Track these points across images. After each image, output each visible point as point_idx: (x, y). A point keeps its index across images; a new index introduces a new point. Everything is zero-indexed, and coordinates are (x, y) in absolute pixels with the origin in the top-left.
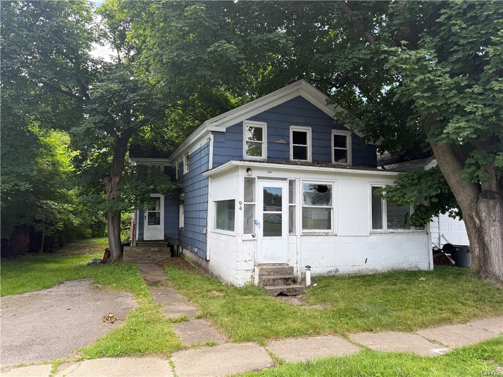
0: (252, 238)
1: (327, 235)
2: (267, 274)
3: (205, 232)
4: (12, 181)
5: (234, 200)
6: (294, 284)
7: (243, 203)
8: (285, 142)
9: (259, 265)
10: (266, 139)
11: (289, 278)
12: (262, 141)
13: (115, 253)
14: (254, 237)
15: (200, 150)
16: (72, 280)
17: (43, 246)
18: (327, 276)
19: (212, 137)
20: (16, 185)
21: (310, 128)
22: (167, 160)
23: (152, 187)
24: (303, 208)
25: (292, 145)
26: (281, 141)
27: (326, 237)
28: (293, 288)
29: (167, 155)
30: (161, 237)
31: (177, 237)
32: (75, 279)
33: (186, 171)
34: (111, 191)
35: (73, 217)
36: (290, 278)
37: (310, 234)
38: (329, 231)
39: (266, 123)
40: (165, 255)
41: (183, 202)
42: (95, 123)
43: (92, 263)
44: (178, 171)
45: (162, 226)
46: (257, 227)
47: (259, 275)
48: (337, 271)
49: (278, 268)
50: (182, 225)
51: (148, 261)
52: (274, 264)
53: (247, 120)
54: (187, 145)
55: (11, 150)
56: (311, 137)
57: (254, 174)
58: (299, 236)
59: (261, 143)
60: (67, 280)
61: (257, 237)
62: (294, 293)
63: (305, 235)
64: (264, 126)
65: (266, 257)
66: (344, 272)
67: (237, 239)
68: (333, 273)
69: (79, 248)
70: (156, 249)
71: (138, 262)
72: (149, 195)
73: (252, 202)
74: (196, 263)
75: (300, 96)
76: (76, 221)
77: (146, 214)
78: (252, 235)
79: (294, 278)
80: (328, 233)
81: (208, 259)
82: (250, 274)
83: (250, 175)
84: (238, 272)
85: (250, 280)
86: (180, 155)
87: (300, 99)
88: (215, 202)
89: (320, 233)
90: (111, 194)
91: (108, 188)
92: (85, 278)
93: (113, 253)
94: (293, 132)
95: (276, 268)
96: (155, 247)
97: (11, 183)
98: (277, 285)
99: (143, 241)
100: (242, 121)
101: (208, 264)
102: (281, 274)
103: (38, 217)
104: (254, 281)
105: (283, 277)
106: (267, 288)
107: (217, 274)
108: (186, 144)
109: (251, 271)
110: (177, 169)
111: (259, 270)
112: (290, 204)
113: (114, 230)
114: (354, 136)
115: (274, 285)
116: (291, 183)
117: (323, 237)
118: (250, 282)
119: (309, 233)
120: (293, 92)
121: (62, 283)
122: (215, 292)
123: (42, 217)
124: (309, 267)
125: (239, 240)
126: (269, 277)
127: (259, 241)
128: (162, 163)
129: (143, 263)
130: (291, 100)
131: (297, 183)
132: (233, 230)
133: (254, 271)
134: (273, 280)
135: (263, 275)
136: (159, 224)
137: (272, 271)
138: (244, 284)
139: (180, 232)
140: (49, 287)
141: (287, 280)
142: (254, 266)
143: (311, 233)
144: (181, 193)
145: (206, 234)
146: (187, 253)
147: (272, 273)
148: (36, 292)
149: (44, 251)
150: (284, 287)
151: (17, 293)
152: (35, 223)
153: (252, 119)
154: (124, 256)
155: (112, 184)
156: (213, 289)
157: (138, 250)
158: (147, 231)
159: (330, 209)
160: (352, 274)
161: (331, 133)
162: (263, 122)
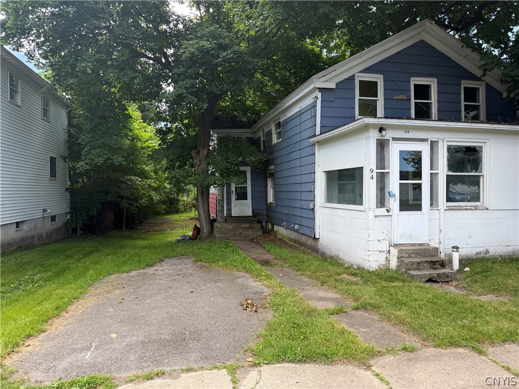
0: (386, 213)
1: (476, 209)
2: (407, 256)
3: (311, 207)
4: (105, 154)
5: (363, 167)
6: (442, 268)
7: (375, 171)
8: (405, 98)
9: (396, 246)
10: (383, 94)
11: (436, 261)
12: (377, 97)
13: (206, 230)
14: (388, 211)
15: (300, 114)
16: (171, 257)
17: (125, 222)
18: (476, 259)
19: (319, 95)
20: (109, 159)
21: (435, 80)
22: (249, 130)
23: (240, 159)
24: (447, 175)
25: (413, 101)
26: (401, 97)
27: (475, 211)
28: (444, 273)
29: (250, 124)
30: (249, 213)
31: (265, 213)
32: (174, 257)
33: (275, 140)
34: (200, 164)
35: (153, 193)
36: (438, 261)
37: (456, 208)
38: (478, 203)
39: (382, 76)
40: (257, 232)
41: (272, 175)
42: (186, 88)
43: (182, 240)
44: (264, 141)
45: (249, 201)
46: (391, 200)
47: (398, 258)
48: (487, 252)
49: (420, 249)
50: (271, 199)
51: (240, 238)
52: (413, 245)
53: (359, 72)
54: (280, 110)
55: (102, 121)
56: (436, 91)
57: (388, 135)
58: (442, 210)
59: (376, 100)
60: (166, 257)
61: (393, 212)
62: (446, 279)
63: (449, 209)
64: (379, 79)
65: (403, 237)
66: (495, 253)
67: (368, 215)
68: (483, 255)
69: (157, 225)
70: (247, 226)
71: (231, 239)
72: (238, 168)
73: (384, 169)
74: (295, 241)
75: (422, 41)
76: (156, 197)
77: (233, 188)
78: (387, 210)
79: (442, 261)
80: (477, 206)
81: (317, 236)
82: (384, 255)
83: (383, 136)
84: (370, 253)
85: (384, 263)
86: (268, 123)
87: (422, 44)
88: (325, 172)
89: (467, 206)
90: (200, 167)
91: (196, 161)
92: (183, 255)
93: (203, 229)
94: (414, 84)
95: (417, 249)
96: (245, 223)
97: (104, 157)
98: (422, 269)
99: (232, 217)
100: (354, 75)
101: (317, 243)
102: (424, 256)
103: (123, 193)
104: (389, 264)
105: (429, 260)
106: (414, 273)
107: (333, 254)
108: (277, 110)
109: (386, 252)
110: (262, 140)
111: (398, 251)
112: (432, 172)
113: (204, 205)
114: (488, 87)
115: (419, 270)
116: (433, 145)
117: (471, 211)
118: (384, 265)
119: (454, 206)
120: (414, 36)
121: (161, 261)
122: (345, 276)
123: (127, 193)
124: (456, 248)
125: (371, 216)
126: (411, 260)
127: (395, 217)
128: (243, 134)
129: (237, 240)
130: (411, 46)
131: (440, 144)
132: (362, 204)
133: (389, 252)
134: (418, 263)
135: (402, 257)
136: (246, 199)
137: (413, 253)
138: (377, 268)
139: (269, 207)
140: (152, 266)
141: (434, 263)
142: (389, 246)
143: (456, 206)
144: (270, 166)
145: (313, 210)
146: (281, 231)
147: (413, 255)
148: (142, 270)
149: (127, 228)
150: (433, 273)
151: (123, 272)
152: (120, 200)
153: (366, 71)
154: (215, 232)
155: (200, 157)
156: (343, 272)
157: (229, 226)
158: (234, 206)
159: (479, 177)
160: (505, 256)
161: (461, 85)
162: (379, 74)
